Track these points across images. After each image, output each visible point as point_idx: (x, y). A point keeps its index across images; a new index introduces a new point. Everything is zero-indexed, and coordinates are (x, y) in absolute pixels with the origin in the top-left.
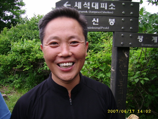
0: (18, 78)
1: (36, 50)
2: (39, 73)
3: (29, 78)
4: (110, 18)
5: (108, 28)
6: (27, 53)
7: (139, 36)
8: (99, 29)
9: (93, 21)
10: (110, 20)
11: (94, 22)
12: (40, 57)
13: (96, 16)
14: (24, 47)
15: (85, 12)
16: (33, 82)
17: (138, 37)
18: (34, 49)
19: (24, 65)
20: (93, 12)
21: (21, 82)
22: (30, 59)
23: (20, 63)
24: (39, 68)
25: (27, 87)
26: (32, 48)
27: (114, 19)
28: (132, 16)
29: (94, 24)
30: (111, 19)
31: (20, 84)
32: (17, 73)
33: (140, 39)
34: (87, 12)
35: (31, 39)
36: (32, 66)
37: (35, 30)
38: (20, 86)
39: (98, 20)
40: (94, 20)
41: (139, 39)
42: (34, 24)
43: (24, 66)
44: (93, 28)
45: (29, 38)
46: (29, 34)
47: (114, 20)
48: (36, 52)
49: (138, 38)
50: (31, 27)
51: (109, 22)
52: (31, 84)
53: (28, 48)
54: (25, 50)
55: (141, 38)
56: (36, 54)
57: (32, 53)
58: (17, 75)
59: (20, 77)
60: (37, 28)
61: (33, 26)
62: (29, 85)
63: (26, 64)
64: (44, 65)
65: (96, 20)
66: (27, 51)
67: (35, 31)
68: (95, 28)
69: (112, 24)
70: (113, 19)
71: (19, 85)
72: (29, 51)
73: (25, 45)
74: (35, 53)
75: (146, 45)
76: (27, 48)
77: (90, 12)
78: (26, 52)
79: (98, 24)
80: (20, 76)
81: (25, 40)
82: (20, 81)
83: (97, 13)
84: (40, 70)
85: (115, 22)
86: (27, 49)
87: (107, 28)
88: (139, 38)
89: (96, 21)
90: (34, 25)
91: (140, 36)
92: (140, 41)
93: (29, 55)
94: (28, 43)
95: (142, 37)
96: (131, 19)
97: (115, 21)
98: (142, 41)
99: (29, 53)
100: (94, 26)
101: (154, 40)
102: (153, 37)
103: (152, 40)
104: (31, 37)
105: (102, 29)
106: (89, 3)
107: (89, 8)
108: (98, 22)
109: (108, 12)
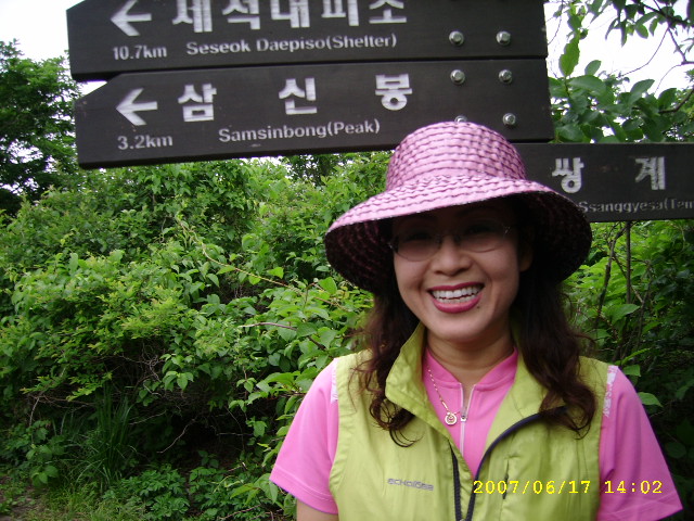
0: (50, 436)
1: (122, 300)
2: (145, 405)
3: (98, 431)
4: (380, 74)
5: (374, 128)
6: (83, 315)
7: (558, 162)
8: (325, 134)
9: (283, 95)
10: (381, 82)
11: (292, 97)
12: (143, 332)
13: (300, 65)
14: (69, 289)
15: (235, 47)
16: (116, 454)
17: (554, 169)
18: (111, 295)
19: (72, 373)
20: (279, 46)
21: (63, 457)
22: (98, 344)
23: (54, 367)
24: (141, 385)
25: (90, 475)
26: (105, 290)
27: (404, 73)
28: (504, 55)
29: (291, 109)
30: (387, 75)
31: (57, 465)
32: (44, 411)
33: (570, 177)
34: (245, 47)
35: (102, 250)
36: (109, 376)
37: (125, 211)
38: (59, 472)
39: (311, 87)
40: (291, 88)
41: (560, 178)
42: (121, 185)
43: (75, 380)
44: (289, 133)
45: (96, 249)
46: (97, 231)
47: (405, 81)
48: (123, 308)
49: (555, 174)
50: (107, 199)
51: (378, 93)
52: (106, 463)
53: (90, 296)
54: (74, 303)
55: (571, 168)
56: (122, 319)
57: (107, 316)
58: (47, 423)
59: (58, 434)
60: (132, 201)
61: (116, 195)
62: (101, 468)
63: (82, 371)
64: (164, 369)
65: (302, 86)
66: (83, 306)
67: (125, 215)
68: (300, 132)
69: (394, 101)
70: (396, 74)
71: (51, 470)
72: (91, 305)
73: (73, 282)
74: (118, 313)
75: (605, 208)
76: (82, 294)
77: (263, 45)
78: (81, 312)
79: (314, 111)
80: (58, 426)
81: (74, 256)
82: (59, 450)
83: (306, 51)
84: (149, 394)
85: (410, 92)
86: (84, 299)
87: (369, 128)
88: (562, 173)
89: (300, 94)
90: (120, 190)
91: (566, 162)
92: (567, 189)
93: (94, 324)
94: (87, 272)
95: (578, 165)
96: (502, 69)
97: (413, 84)
98: (578, 185)
99: (94, 318)
100: (294, 121)
101: (648, 178)
102: (638, 161)
103: (638, 179)
104: (102, 246)
105: (342, 132)
106: (253, 1)
107: (256, 27)
108: (312, 96)
109: (370, 41)
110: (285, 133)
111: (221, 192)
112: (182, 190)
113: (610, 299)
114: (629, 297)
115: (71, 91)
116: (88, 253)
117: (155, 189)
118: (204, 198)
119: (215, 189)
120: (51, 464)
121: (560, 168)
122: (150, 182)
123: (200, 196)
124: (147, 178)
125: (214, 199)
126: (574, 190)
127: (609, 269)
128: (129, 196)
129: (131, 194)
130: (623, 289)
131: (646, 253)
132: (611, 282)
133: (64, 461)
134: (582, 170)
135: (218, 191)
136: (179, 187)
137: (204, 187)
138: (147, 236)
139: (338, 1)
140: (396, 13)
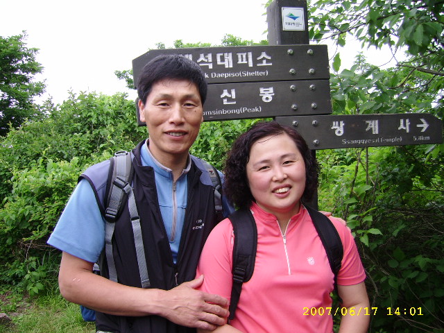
0: (37, 266)
4: (261, 87)
5: (259, 109)
6: (57, 195)
7: (334, 123)
8: (239, 112)
9: (222, 96)
10: (262, 90)
11: (226, 97)
13: (229, 83)
14: (49, 180)
17: (332, 126)
20: (220, 75)
21: (45, 278)
23: (39, 226)
26: (71, 181)
27: (271, 87)
28: (312, 78)
29: (225, 102)
30: (264, 88)
31: (42, 283)
32: (33, 252)
33: (339, 129)
35: (65, 157)
37: (75, 134)
38: (44, 287)
39: (233, 92)
40: (225, 93)
41: (335, 129)
42: (71, 118)
44: (225, 112)
45: (61, 157)
46: (61, 146)
47: (271, 90)
49: (332, 128)
50: (64, 126)
51: (261, 95)
53: (61, 184)
54: (52, 188)
55: (339, 125)
58: (34, 258)
59: (41, 264)
60: (79, 128)
61: (70, 125)
65: (230, 93)
66: (57, 190)
67: (76, 136)
68: (229, 112)
69: (267, 99)
70: (268, 87)
71: (40, 286)
72: (63, 189)
73: (51, 176)
75: (353, 142)
76: (56, 182)
77: (214, 75)
78: (56, 194)
79: (235, 103)
80: (41, 261)
81: (50, 161)
82: (43, 274)
83: (231, 78)
85: (273, 94)
86: (58, 186)
87: (257, 110)
88: (335, 128)
89: (229, 96)
90: (72, 121)
91: (337, 123)
92: (338, 135)
94: (58, 170)
95: (342, 124)
96: (311, 84)
97: (275, 91)
98: (342, 132)
99: (64, 197)
100: (227, 107)
101: (371, 129)
102: (367, 122)
103: (367, 129)
104: (64, 155)
105: (246, 111)
106: (210, 56)
107: (211, 66)
108: (234, 97)
109: (257, 73)
110: (223, 112)
111: (131, 122)
112: (109, 121)
113: (358, 184)
114: (367, 182)
115: (29, 58)
116: (57, 159)
117: (94, 121)
118: (122, 126)
119: (128, 120)
120: (39, 282)
121: (335, 126)
122: (90, 117)
123: (119, 125)
124: (89, 114)
125: (126, 127)
126: (340, 135)
127: (357, 167)
128: (78, 125)
129: (79, 124)
130: (364, 178)
131: (377, 159)
132: (358, 175)
133: (46, 280)
134: (344, 126)
135: (129, 122)
136: (107, 120)
137: (121, 120)
138: (89, 149)
139: (244, 56)
140: (268, 61)
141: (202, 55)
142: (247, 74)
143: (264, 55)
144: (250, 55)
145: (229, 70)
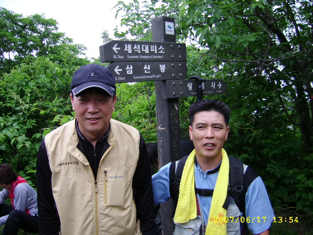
4: (160, 64)
8: (151, 77)
9: (144, 69)
10: (160, 66)
11: (146, 69)
13: (147, 62)
15: (136, 57)
17: (188, 85)
20: (143, 57)
28: (180, 60)
29: (146, 72)
33: (190, 87)
39: (149, 67)
40: (145, 67)
47: (164, 66)
51: (160, 69)
69: (163, 70)
70: (163, 64)
77: (141, 56)
79: (150, 72)
83: (148, 58)
85: (165, 68)
87: (159, 76)
92: (189, 90)
95: (191, 84)
96: (180, 64)
100: (146, 74)
105: (154, 77)
106: (139, 46)
107: (139, 52)
108: (149, 69)
109: (159, 57)
110: (145, 77)
139: (153, 47)
140: (163, 51)
141: (135, 45)
142: (155, 57)
143: (161, 47)
144: (156, 46)
145: (147, 54)
